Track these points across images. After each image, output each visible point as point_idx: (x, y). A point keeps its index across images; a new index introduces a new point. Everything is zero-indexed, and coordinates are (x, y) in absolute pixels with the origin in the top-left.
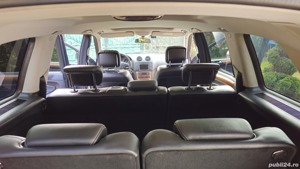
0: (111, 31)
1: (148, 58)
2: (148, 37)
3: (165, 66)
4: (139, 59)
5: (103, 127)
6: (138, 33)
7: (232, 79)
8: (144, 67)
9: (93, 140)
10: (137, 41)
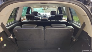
0: (36, 6)
1: (46, 14)
2: (46, 8)
3: (50, 16)
4: (43, 14)
5: (36, 25)
6: (43, 7)
7: (66, 19)
8: (45, 17)
9: (35, 27)
10: (43, 9)
